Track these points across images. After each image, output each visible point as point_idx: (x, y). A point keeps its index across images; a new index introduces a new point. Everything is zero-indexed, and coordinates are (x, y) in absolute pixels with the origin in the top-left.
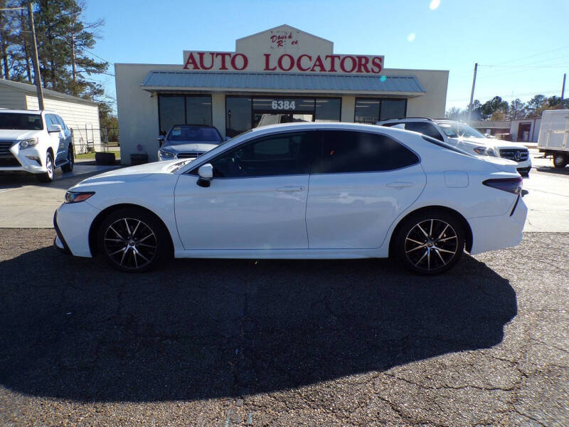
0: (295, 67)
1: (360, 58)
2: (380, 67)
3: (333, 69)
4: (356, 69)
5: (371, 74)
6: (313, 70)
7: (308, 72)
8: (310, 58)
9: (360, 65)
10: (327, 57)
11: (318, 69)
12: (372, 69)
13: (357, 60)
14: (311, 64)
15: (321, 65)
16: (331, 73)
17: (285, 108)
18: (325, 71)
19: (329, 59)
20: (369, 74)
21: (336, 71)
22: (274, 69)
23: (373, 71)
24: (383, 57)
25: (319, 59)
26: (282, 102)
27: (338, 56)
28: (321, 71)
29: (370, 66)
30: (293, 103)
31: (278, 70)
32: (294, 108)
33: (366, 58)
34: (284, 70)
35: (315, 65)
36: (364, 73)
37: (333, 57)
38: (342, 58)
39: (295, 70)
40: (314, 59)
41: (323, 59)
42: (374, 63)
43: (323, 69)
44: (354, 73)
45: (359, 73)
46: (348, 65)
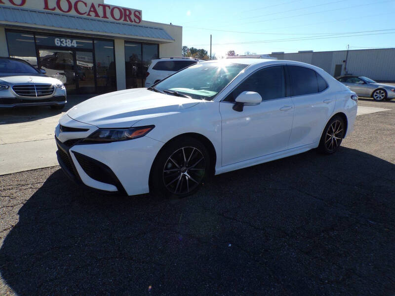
0: (73, 10)
1: (125, 9)
2: (140, 19)
3: (105, 16)
4: (123, 19)
5: (134, 23)
6: (89, 15)
7: (85, 16)
8: (86, 4)
9: (126, 15)
10: (99, 5)
11: (93, 14)
12: (134, 20)
13: (123, 10)
14: (87, 9)
15: (95, 11)
16: (103, 19)
17: (68, 46)
18: (99, 17)
19: (101, 8)
20: (132, 23)
21: (108, 18)
22: (54, 9)
23: (135, 22)
24: (141, 11)
25: (93, 6)
26: (64, 41)
27: (109, 6)
28: (95, 16)
29: (132, 17)
30: (74, 41)
31: (57, 11)
32: (75, 45)
33: (129, 10)
34: (64, 12)
35: (90, 11)
36: (129, 22)
37: (105, 6)
38: (111, 8)
39: (73, 12)
40: (89, 5)
41: (96, 7)
42: (135, 16)
43: (97, 15)
44: (122, 21)
45: (125, 22)
46: (117, 14)
